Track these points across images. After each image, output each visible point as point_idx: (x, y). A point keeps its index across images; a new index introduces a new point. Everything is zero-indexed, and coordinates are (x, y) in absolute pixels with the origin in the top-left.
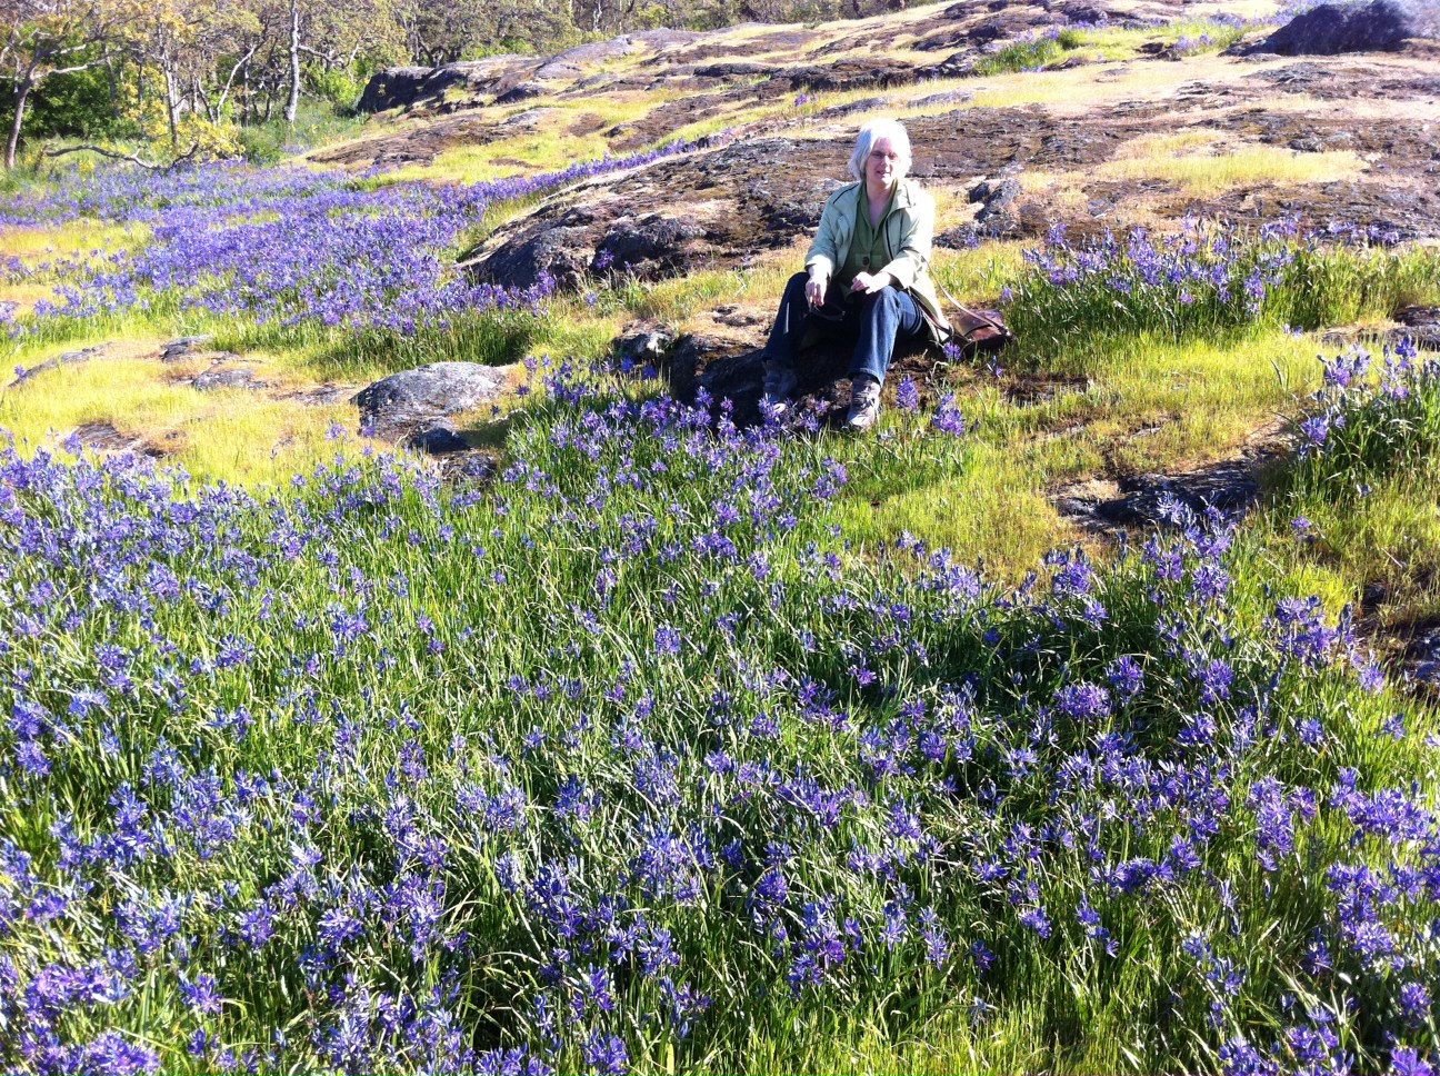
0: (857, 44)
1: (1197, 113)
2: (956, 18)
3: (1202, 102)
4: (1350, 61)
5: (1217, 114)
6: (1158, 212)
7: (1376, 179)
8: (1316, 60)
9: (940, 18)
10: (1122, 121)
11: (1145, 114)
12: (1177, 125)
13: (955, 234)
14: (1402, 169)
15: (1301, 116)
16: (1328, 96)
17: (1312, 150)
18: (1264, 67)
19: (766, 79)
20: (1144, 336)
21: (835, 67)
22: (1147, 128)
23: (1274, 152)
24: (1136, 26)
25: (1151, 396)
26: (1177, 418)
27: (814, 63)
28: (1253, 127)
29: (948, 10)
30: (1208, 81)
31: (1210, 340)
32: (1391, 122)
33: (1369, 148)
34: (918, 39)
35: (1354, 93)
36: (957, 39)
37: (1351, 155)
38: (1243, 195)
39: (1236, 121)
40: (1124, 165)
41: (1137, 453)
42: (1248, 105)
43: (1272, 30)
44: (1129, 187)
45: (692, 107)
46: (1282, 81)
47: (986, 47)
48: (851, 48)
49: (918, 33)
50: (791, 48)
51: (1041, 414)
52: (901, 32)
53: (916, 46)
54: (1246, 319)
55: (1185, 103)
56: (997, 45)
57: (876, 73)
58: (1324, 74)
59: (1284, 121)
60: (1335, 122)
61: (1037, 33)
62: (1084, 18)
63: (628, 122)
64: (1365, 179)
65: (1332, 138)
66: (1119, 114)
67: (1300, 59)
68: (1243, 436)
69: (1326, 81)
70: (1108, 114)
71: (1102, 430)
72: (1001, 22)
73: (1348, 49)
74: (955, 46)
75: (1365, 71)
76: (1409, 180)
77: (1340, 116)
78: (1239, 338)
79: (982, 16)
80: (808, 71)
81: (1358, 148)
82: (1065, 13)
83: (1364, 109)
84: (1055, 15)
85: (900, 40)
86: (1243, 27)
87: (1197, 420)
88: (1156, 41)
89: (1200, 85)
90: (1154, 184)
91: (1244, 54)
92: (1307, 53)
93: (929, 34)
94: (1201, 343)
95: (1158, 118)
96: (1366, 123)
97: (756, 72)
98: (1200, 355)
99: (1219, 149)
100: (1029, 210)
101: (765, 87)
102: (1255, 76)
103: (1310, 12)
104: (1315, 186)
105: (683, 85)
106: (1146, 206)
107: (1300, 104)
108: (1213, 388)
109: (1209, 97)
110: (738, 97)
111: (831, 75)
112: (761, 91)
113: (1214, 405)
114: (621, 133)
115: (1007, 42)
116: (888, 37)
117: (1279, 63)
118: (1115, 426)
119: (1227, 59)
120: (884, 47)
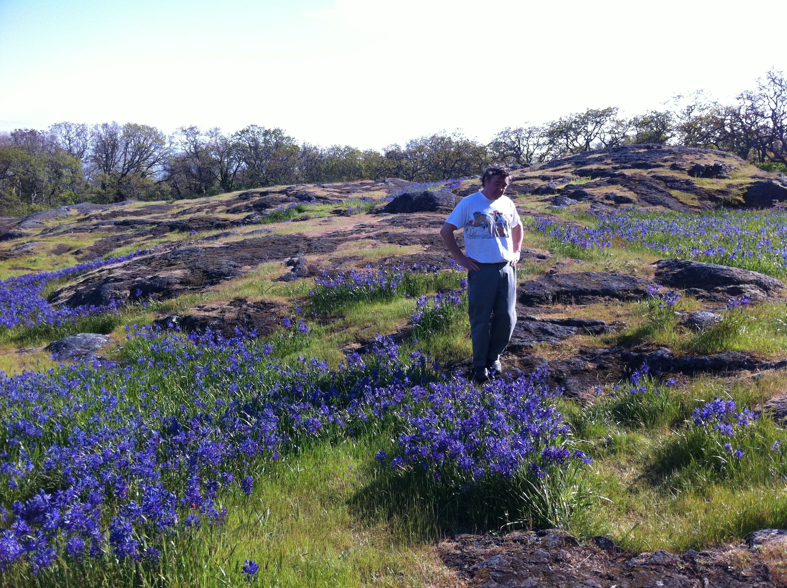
0: (199, 210)
1: (364, 234)
2: (245, 199)
3: (365, 230)
4: (417, 215)
5: (371, 234)
6: (357, 266)
7: (429, 253)
8: (405, 215)
9: (237, 199)
10: (336, 238)
11: (344, 235)
12: (357, 239)
13: (285, 276)
14: (437, 250)
15: (402, 234)
16: (410, 227)
17: (407, 245)
18: (385, 218)
19: (154, 226)
20: (361, 302)
21: (190, 220)
22: (346, 240)
23: (393, 246)
24: (329, 203)
25: (366, 319)
26: (375, 324)
27: (178, 219)
28: (385, 238)
29: (240, 196)
30: (365, 223)
31: (382, 302)
32: (432, 235)
33: (426, 244)
34: (229, 208)
35: (420, 226)
36: (248, 208)
37: (420, 246)
38: (385, 260)
39: (378, 237)
40: (341, 252)
41: (364, 335)
42: (382, 231)
43: (386, 204)
44: (345, 259)
45: (118, 240)
46: (393, 223)
47: (263, 212)
48: (195, 212)
49: (228, 206)
50: (162, 213)
51: (332, 328)
52: (219, 205)
53: (228, 211)
54: (392, 295)
55: (358, 231)
56: (268, 211)
57: (212, 223)
58: (408, 220)
59: (396, 236)
60: (414, 236)
61: (286, 206)
62: (305, 199)
63: (84, 247)
64: (425, 253)
65: (413, 241)
66: (334, 236)
67: (398, 215)
68: (396, 327)
69: (409, 222)
70: (330, 236)
71: (353, 330)
72: (268, 201)
73: (416, 211)
74: (248, 211)
75: (423, 219)
76: (439, 253)
77: (415, 233)
78: (391, 301)
79: (258, 198)
80: (177, 222)
81: (422, 244)
82: (296, 197)
83: (423, 231)
84: (291, 198)
85: (220, 209)
86: (374, 203)
87: (382, 323)
88: (339, 209)
89: (362, 225)
90: (353, 258)
91: (376, 213)
92: (401, 212)
93: (234, 206)
94: (379, 303)
95: (349, 237)
96: (424, 235)
97: (148, 223)
98: (378, 306)
99: (374, 246)
100: (310, 267)
101: (156, 230)
102: (383, 221)
103: (400, 196)
104: (409, 256)
105: (109, 230)
106: (352, 265)
107: (401, 230)
108: (385, 315)
109: (367, 229)
110: (142, 235)
111: (190, 224)
112: (154, 232)
113: (386, 319)
114: (81, 253)
115: (273, 209)
116: (213, 208)
117: (391, 217)
118: (356, 328)
119: (370, 215)
120: (212, 212)
